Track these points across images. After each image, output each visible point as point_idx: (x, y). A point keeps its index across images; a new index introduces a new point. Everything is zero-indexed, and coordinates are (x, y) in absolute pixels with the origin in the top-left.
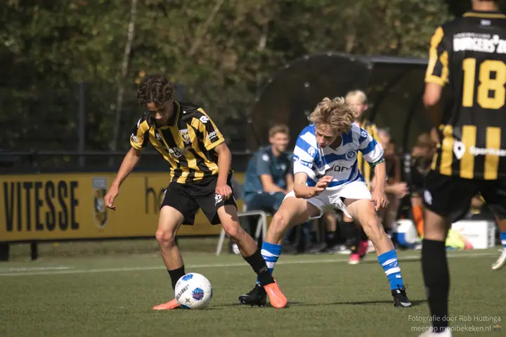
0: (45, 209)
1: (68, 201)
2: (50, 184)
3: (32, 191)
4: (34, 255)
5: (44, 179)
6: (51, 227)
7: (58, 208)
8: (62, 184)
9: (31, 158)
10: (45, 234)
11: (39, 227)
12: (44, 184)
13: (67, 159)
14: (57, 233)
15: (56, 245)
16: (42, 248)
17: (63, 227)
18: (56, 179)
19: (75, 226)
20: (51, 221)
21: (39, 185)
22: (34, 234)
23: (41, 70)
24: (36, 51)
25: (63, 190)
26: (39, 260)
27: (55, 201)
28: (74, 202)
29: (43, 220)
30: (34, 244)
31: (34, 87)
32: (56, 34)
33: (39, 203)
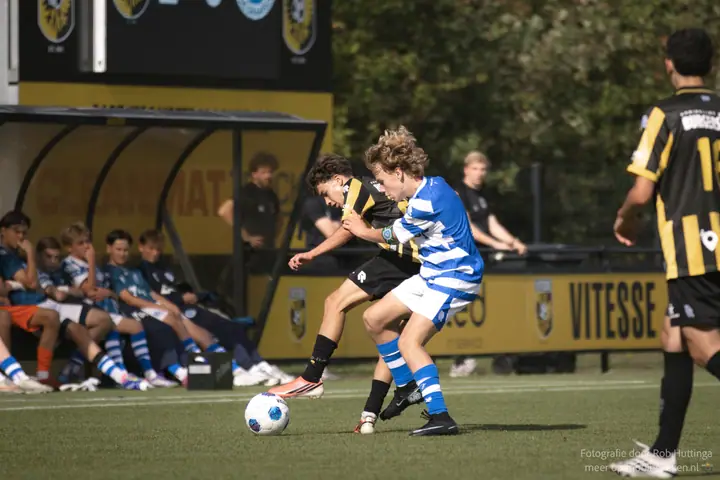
0: (616, 314)
1: (643, 305)
2: (622, 286)
3: (603, 293)
4: (605, 367)
5: (616, 279)
6: (624, 335)
7: (632, 313)
8: (637, 286)
9: (600, 255)
10: (617, 342)
11: (611, 334)
12: (616, 286)
13: (641, 257)
14: (631, 342)
15: (629, 356)
16: (613, 359)
17: (638, 335)
18: (630, 280)
19: (652, 334)
20: (624, 328)
21: (610, 286)
22: (605, 343)
23: (612, 154)
24: (605, 132)
25: (637, 293)
26: (611, 372)
27: (629, 305)
28: (651, 307)
29: (614, 327)
30: (605, 354)
31: (603, 174)
32: (629, 113)
33: (610, 307)
